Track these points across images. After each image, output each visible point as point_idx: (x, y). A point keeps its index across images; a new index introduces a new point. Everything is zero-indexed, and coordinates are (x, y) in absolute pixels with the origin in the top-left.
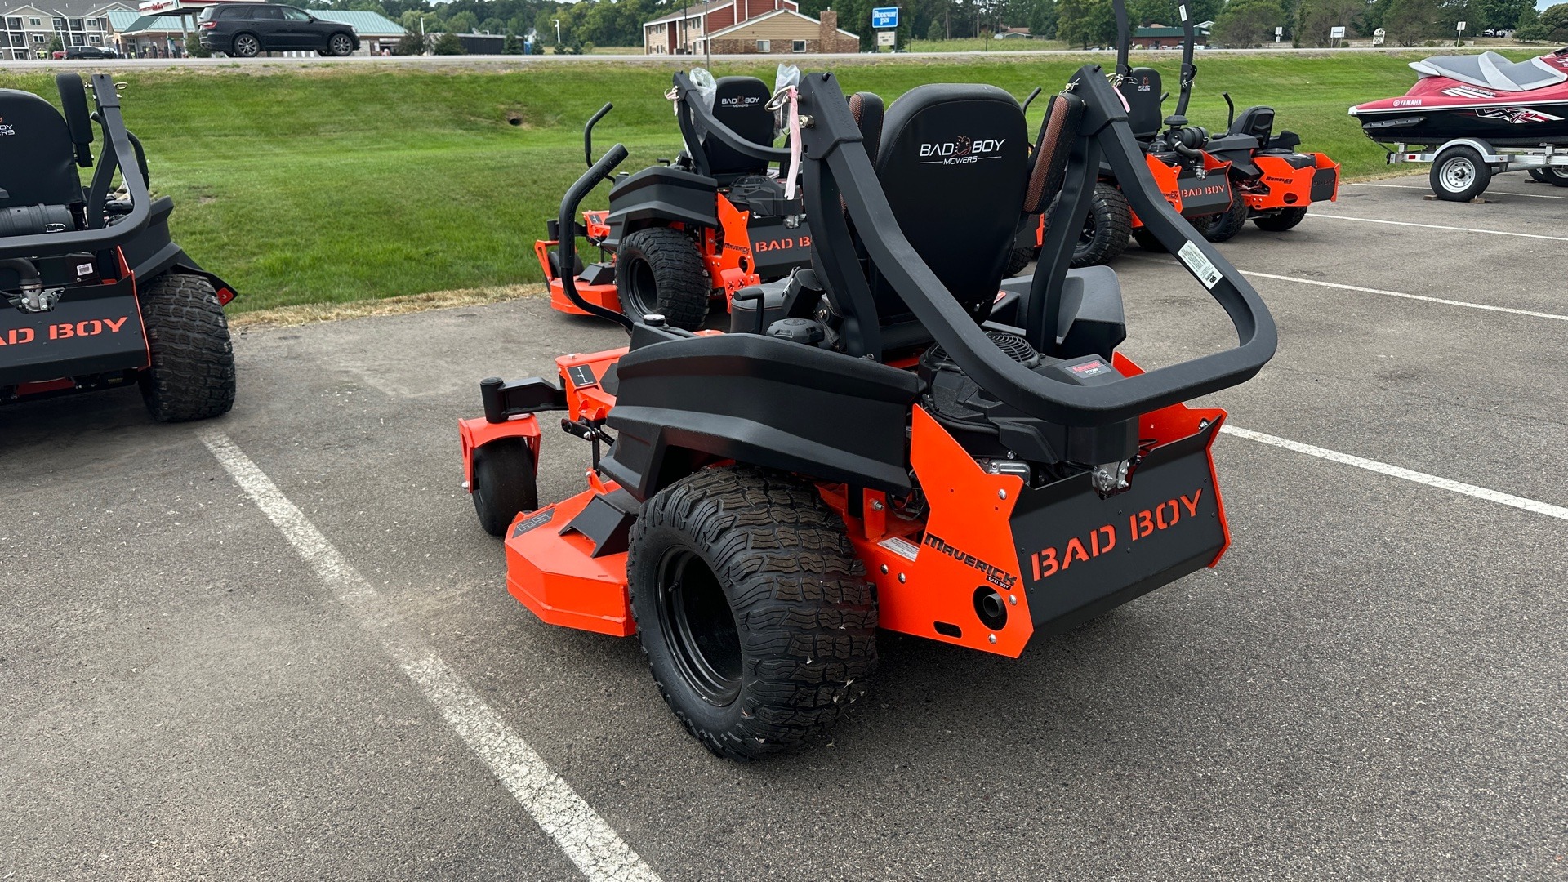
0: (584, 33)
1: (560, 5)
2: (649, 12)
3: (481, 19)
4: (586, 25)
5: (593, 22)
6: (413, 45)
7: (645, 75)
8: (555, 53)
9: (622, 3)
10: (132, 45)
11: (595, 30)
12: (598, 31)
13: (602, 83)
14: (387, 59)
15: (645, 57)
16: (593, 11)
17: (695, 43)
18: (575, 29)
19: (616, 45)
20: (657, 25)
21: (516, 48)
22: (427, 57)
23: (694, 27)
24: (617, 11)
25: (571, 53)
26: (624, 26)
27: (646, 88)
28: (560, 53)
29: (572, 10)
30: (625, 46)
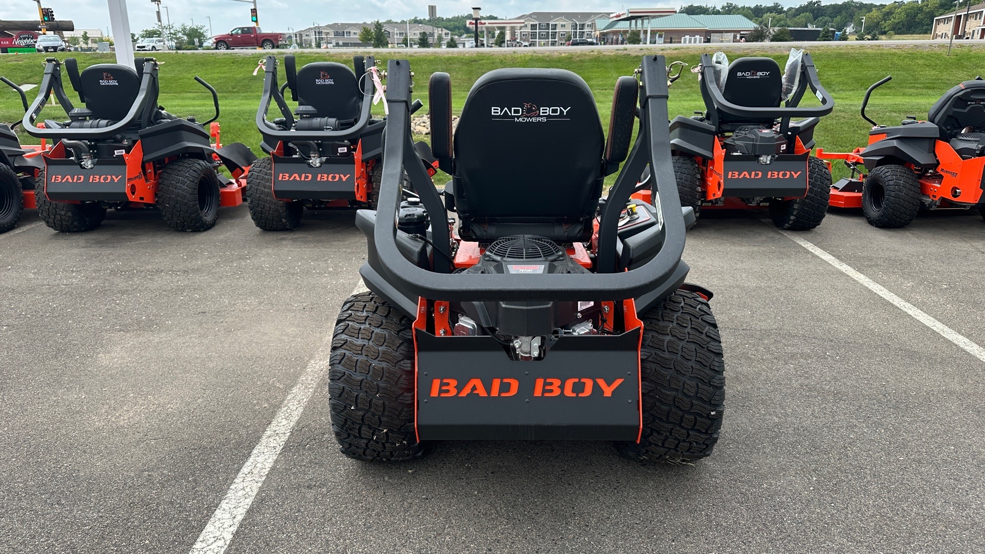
0: (889, 25)
1: (876, 6)
2: (946, 9)
3: (815, 18)
4: (892, 19)
5: (899, 17)
6: (757, 36)
7: (894, 54)
8: (857, 39)
9: (926, 3)
10: (604, 38)
11: (899, 23)
12: (901, 23)
13: (857, 61)
14: (743, 44)
15: (931, 41)
16: (900, 10)
17: (974, 31)
18: (883, 22)
19: (913, 33)
20: (945, 19)
21: (828, 36)
22: (767, 43)
23: (976, 19)
24: (920, 9)
25: (869, 40)
26: (923, 20)
27: (891, 64)
28: (860, 40)
29: (884, 10)
30: (920, 34)
